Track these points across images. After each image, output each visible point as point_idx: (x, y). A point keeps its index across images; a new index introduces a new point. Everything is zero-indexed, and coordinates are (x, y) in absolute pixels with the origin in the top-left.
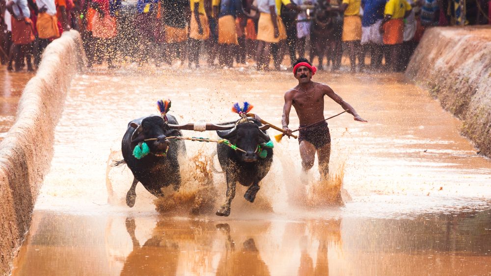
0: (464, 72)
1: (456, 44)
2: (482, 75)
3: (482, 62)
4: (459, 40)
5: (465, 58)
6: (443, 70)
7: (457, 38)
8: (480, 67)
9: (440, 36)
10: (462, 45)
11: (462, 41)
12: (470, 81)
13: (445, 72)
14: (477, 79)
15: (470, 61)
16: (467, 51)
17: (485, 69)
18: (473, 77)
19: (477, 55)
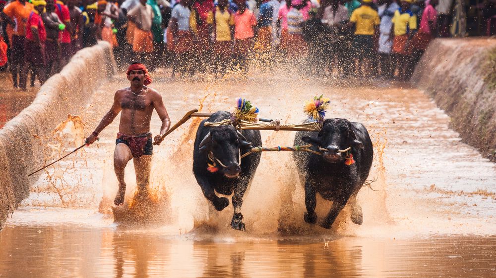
0: (457, 74)
1: (453, 51)
2: (471, 75)
3: (472, 64)
4: (457, 48)
5: (459, 63)
6: (440, 74)
7: (454, 46)
8: (470, 69)
9: (441, 46)
10: (458, 52)
11: (459, 48)
12: (461, 82)
13: (442, 76)
14: (467, 79)
15: (462, 65)
16: (462, 57)
17: (474, 70)
18: (464, 78)
19: (469, 59)
